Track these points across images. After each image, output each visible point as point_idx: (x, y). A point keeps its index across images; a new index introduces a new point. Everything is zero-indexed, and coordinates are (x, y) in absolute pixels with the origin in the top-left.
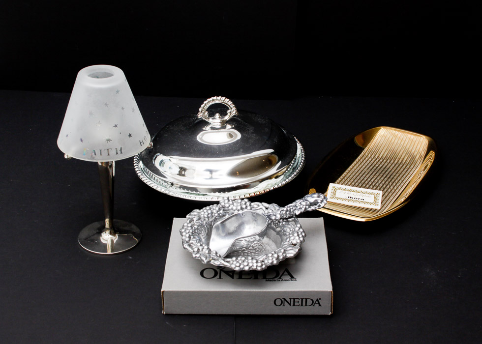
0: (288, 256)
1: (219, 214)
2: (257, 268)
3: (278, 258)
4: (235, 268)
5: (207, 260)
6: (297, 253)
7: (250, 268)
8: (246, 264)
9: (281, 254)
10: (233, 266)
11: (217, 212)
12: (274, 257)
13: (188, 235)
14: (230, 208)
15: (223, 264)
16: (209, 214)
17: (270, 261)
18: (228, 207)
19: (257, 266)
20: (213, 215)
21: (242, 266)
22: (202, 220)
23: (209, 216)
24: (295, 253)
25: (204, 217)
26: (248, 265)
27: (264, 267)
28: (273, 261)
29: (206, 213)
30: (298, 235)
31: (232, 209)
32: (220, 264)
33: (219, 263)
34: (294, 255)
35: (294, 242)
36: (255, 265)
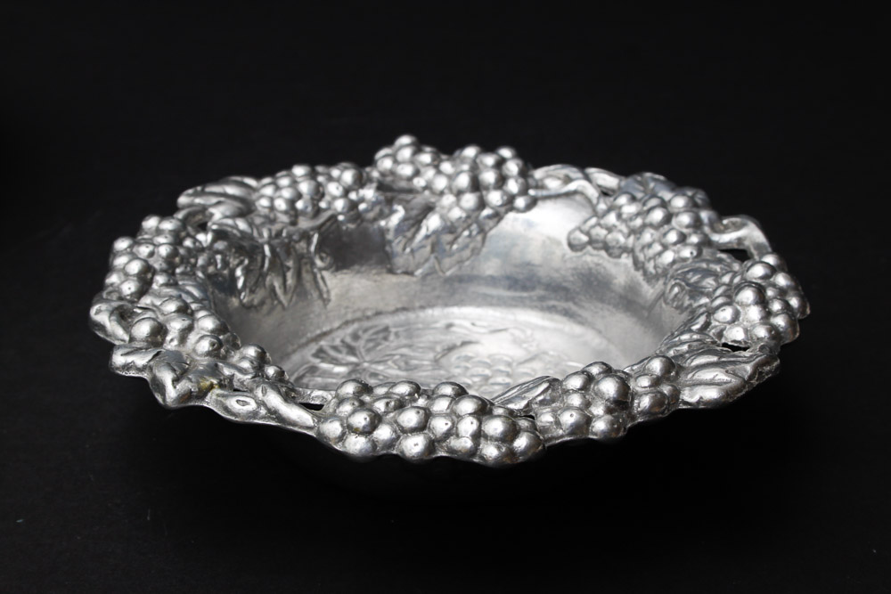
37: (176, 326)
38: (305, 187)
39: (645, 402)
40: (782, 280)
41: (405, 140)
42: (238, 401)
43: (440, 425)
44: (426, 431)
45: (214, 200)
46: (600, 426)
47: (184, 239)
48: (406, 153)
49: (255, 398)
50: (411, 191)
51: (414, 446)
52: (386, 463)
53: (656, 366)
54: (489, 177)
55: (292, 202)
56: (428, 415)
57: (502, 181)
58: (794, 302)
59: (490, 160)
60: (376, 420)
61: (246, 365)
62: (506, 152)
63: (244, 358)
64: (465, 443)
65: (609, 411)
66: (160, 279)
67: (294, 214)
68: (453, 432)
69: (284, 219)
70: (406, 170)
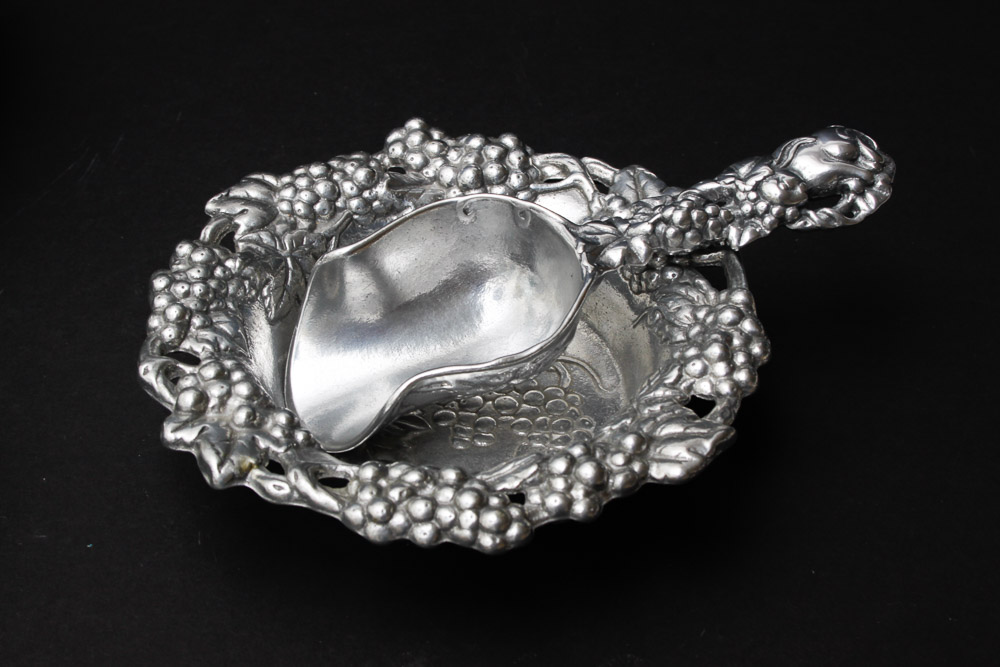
0: (657, 472)
1: (368, 203)
2: (475, 539)
3: (598, 486)
4: (363, 524)
5: (228, 469)
6: (704, 458)
7: (439, 532)
8: (420, 508)
9: (619, 459)
10: (355, 515)
11: (361, 189)
12: (579, 479)
13: (173, 313)
14: (429, 172)
15: (304, 497)
16: (317, 198)
17: (554, 502)
18: (420, 169)
19: (477, 528)
20: (339, 204)
21: (398, 520)
22: (279, 228)
23: (317, 207)
24: (695, 460)
25: (292, 212)
26: (430, 517)
27: (514, 531)
28: (569, 502)
29: (305, 196)
30: (727, 356)
31: (436, 178)
32: (289, 497)
33: (286, 490)
34: (688, 472)
35: (704, 388)
36: (468, 518)
37: (215, 391)
38: (322, 188)
39: (618, 481)
40: (747, 326)
41: (414, 124)
42: (274, 486)
43: (446, 515)
44: (433, 521)
45: (238, 208)
46: (580, 508)
47: (214, 268)
48: (416, 139)
49: (288, 482)
50: (420, 183)
51: (423, 533)
52: (400, 547)
53: (630, 442)
54: (492, 171)
55: (310, 205)
56: (435, 504)
57: (505, 174)
58: (756, 349)
59: (493, 152)
60: (392, 508)
61: (277, 433)
62: (508, 141)
63: (275, 425)
64: (466, 533)
65: (587, 494)
66: (197, 321)
67: (312, 216)
68: (456, 523)
69: (304, 224)
70: (416, 160)
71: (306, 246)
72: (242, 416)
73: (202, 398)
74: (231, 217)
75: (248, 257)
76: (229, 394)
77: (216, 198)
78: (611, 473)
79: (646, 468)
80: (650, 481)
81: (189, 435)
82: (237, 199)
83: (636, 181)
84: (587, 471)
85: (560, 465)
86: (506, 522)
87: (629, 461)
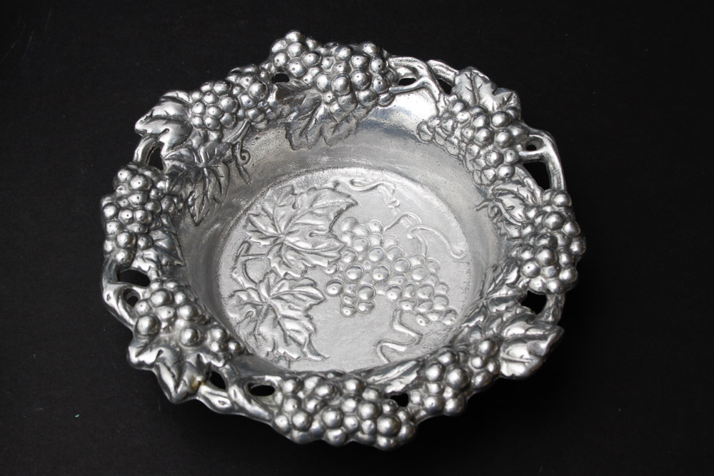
0: (507, 370)
1: (262, 111)
2: (374, 441)
3: (463, 388)
4: (289, 431)
5: (183, 389)
6: (542, 359)
7: (346, 435)
8: (331, 417)
9: (477, 362)
10: (282, 422)
11: (256, 101)
12: (449, 384)
13: (123, 239)
14: (309, 78)
15: (242, 408)
16: (222, 112)
17: (431, 402)
18: (300, 77)
19: (375, 432)
20: (240, 114)
21: (316, 426)
22: (195, 142)
23: (223, 120)
25: (203, 126)
26: (339, 424)
27: (404, 431)
28: (442, 402)
29: (213, 112)
31: (314, 84)
32: (231, 409)
33: (228, 404)
35: (537, 284)
36: (367, 425)
37: (164, 314)
38: (225, 103)
39: (478, 380)
40: (568, 228)
41: (293, 36)
42: (219, 401)
43: (350, 422)
44: (342, 428)
45: (162, 127)
46: (450, 405)
47: (150, 191)
48: (295, 49)
49: (229, 397)
51: (334, 436)
53: (485, 347)
54: (358, 78)
55: (216, 119)
56: (343, 414)
58: (575, 248)
59: (357, 61)
60: (310, 417)
61: (215, 348)
62: (369, 49)
63: (213, 340)
64: (366, 437)
65: (455, 396)
66: (142, 242)
67: (220, 127)
68: (359, 428)
69: (214, 136)
70: (296, 68)
71: (217, 155)
72: (188, 335)
73: (156, 322)
74: (156, 136)
75: (175, 176)
76: (176, 316)
77: (143, 119)
78: (472, 374)
79: (498, 367)
80: (501, 377)
81: (149, 357)
82: (159, 118)
83: (472, 82)
84: (454, 376)
85: (433, 373)
86: (397, 425)
87: (485, 364)
